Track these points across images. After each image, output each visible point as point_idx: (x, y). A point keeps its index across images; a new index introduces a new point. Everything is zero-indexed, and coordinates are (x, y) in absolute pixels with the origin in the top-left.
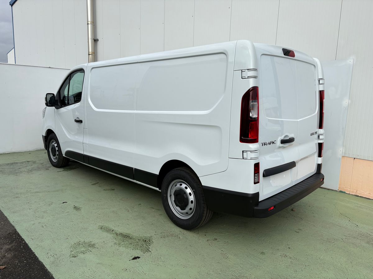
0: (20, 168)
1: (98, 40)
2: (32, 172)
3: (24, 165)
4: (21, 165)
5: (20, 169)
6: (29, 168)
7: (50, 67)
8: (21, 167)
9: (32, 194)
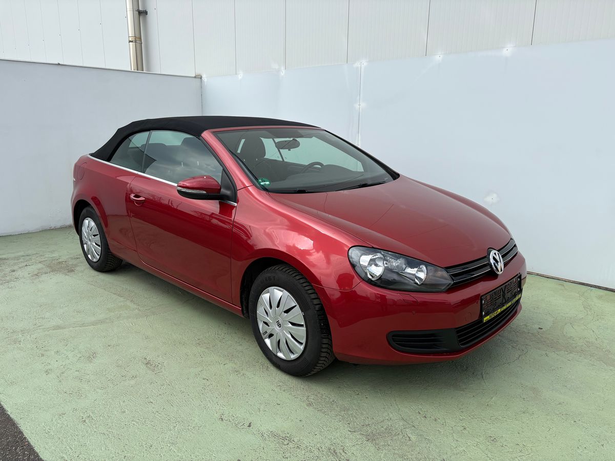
0: (14, 271)
1: (146, 13)
2: (41, 279)
3: (22, 262)
4: (15, 264)
5: (14, 273)
6: (34, 268)
7: (59, 64)
8: (15, 268)
9: (46, 333)
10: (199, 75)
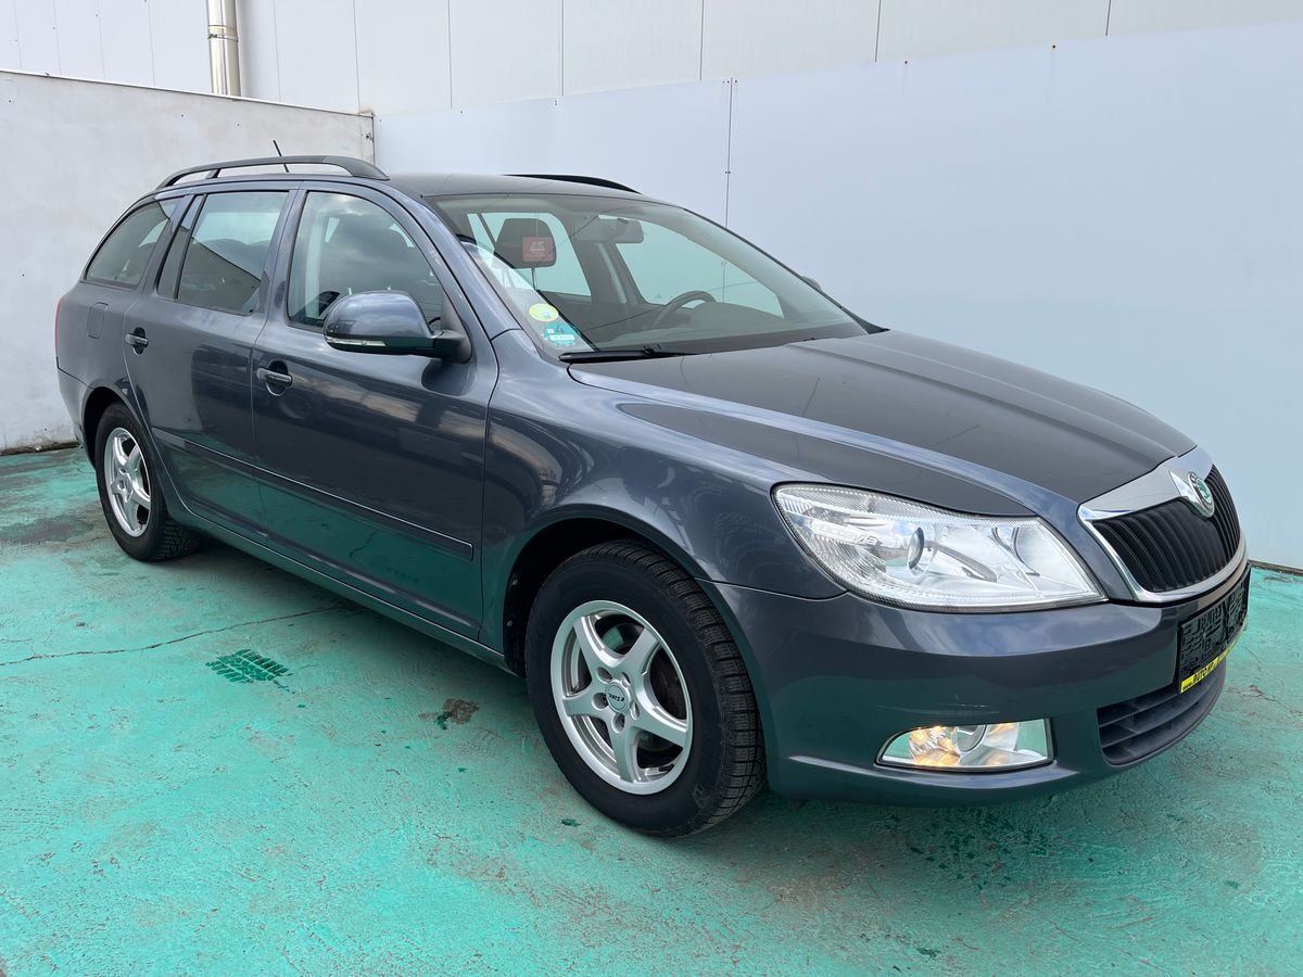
7: (47, 77)
10: (368, 111)
